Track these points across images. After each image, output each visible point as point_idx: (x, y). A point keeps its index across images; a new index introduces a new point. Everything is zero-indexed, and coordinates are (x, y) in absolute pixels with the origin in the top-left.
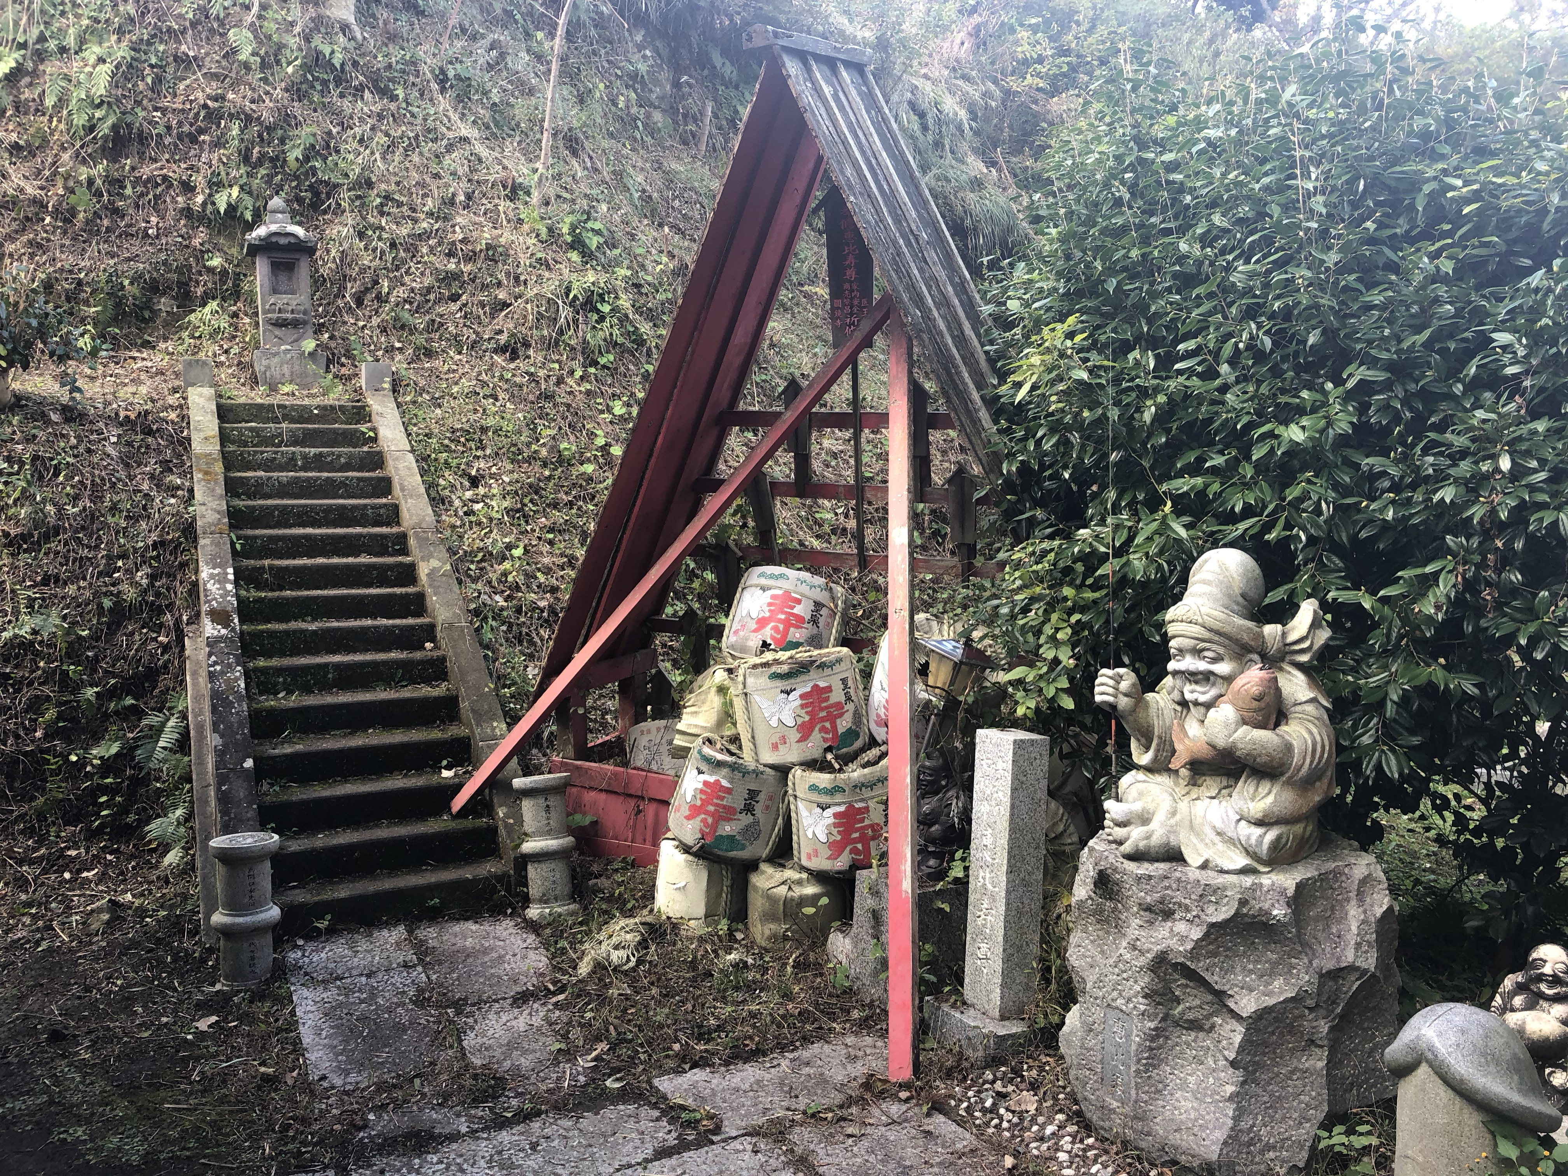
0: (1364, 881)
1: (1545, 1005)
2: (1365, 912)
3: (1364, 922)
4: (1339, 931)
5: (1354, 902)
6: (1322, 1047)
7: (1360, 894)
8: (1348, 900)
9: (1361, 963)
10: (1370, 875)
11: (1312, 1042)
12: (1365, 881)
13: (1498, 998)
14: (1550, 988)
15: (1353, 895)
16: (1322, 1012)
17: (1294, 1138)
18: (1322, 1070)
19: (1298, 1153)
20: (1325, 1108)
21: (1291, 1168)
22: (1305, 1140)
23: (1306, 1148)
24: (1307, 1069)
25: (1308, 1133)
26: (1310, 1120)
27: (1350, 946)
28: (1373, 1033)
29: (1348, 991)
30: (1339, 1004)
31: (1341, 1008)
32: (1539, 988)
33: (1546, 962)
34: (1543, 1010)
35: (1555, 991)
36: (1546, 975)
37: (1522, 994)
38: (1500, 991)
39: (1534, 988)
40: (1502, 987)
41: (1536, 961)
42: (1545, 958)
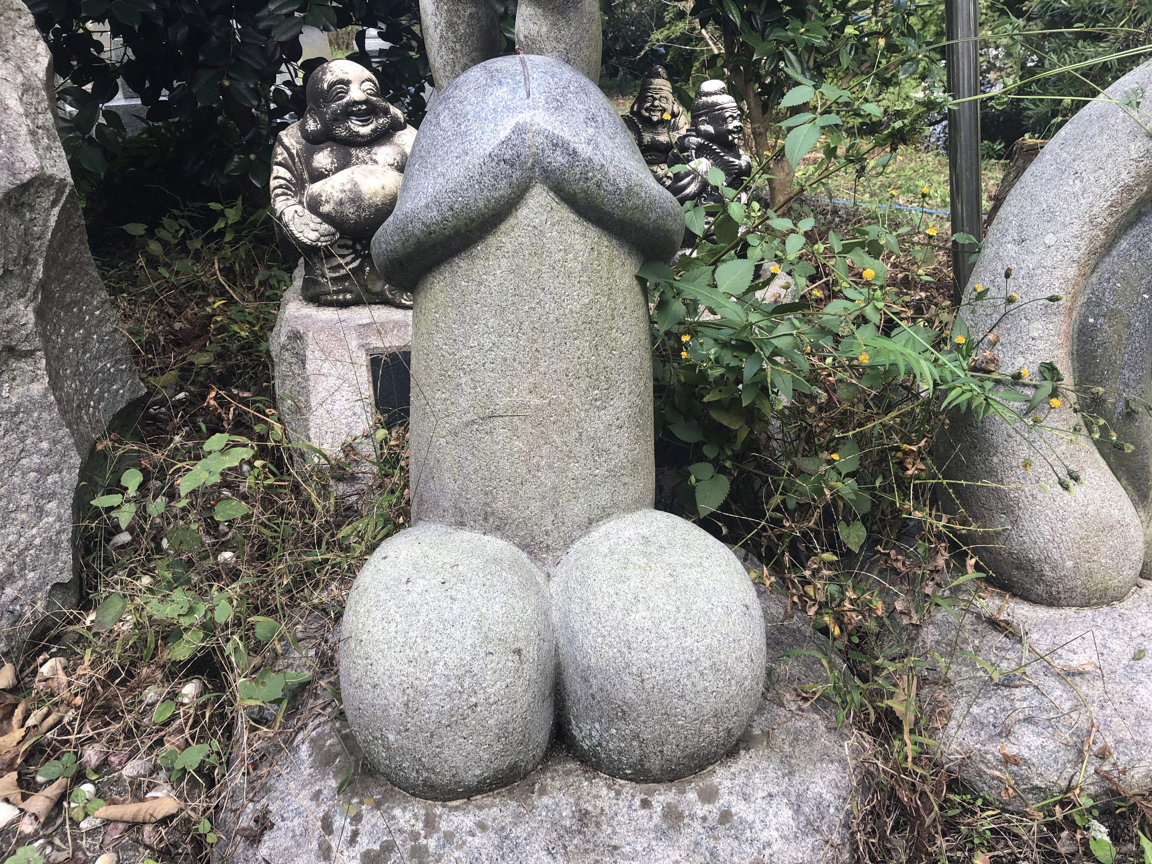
1: (361, 153)
9: (52, 172)
13: (278, 171)
14: (365, 122)
17: (37, 541)
18: (45, 396)
19: (53, 561)
20: (76, 460)
21: (50, 594)
22: (58, 533)
23: (65, 544)
24: (18, 406)
25: (59, 519)
26: (54, 494)
27: (22, 139)
28: (80, 310)
29: (43, 233)
30: (35, 263)
31: (40, 268)
32: (349, 129)
33: (347, 83)
34: (365, 162)
35: (372, 126)
36: (356, 103)
37: (321, 150)
38: (280, 158)
39: (341, 132)
40: (279, 150)
41: (332, 85)
42: (345, 77)
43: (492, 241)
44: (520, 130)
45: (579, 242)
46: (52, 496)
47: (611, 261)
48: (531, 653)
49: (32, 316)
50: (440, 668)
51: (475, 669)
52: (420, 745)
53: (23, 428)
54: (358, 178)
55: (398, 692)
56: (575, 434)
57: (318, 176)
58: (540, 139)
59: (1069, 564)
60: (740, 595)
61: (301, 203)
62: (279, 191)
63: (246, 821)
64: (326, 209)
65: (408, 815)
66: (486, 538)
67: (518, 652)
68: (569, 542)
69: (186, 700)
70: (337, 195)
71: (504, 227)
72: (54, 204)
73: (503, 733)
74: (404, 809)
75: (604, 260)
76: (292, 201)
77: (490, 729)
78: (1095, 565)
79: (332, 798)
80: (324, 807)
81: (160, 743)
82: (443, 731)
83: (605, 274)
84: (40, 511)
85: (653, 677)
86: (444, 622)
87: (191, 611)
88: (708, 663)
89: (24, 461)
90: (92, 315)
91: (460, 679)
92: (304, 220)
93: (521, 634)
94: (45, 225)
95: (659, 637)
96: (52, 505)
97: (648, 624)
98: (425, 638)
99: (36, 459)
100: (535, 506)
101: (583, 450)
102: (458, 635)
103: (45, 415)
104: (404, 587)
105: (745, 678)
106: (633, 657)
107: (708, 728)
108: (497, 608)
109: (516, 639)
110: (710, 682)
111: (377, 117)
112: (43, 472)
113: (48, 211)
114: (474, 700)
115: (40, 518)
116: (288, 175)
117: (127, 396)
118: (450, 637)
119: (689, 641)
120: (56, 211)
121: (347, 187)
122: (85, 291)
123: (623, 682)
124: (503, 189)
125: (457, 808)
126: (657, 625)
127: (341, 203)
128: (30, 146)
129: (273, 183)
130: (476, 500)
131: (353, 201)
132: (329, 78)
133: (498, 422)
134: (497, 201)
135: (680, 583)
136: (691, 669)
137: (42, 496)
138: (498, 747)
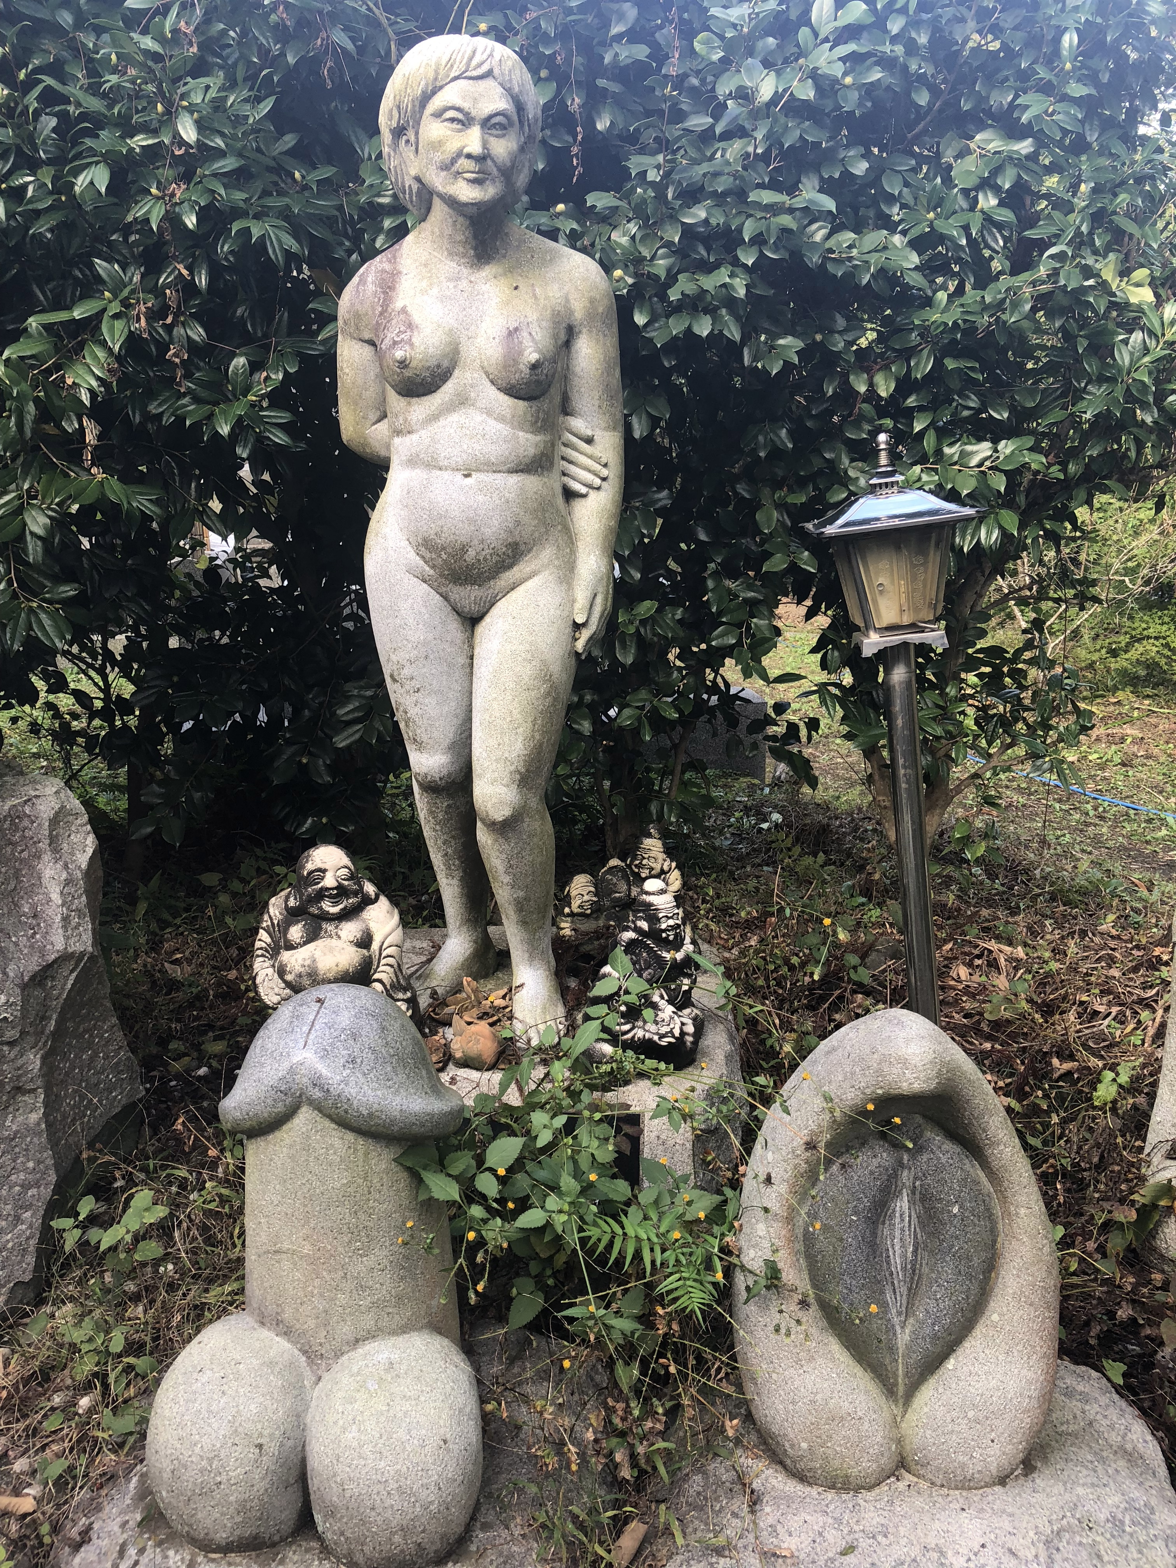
0: (55, 821)
1: (329, 927)
2: (66, 866)
3: (68, 882)
4: (34, 907)
5: (47, 857)
6: (33, 1091)
7: (53, 840)
8: (38, 856)
9: (76, 947)
10: (63, 807)
11: (19, 1090)
12: (59, 818)
13: (263, 935)
14: (335, 904)
15: (44, 845)
16: (31, 1039)
17: (10, 1245)
18: (38, 1124)
19: (20, 1262)
20: (53, 1177)
21: (12, 1290)
22: (28, 1239)
23: (31, 1249)
24: (16, 1133)
25: (31, 1226)
26: (31, 1205)
27: (55, 926)
28: (91, 1036)
29: (60, 994)
30: (50, 1018)
31: (53, 1022)
32: (321, 908)
33: (324, 871)
34: (331, 936)
35: (341, 906)
36: (328, 889)
37: (298, 922)
38: (264, 925)
39: (314, 910)
40: (266, 917)
41: (311, 873)
42: (323, 866)
43: (278, 1134)
44: (292, 1071)
45: (337, 1143)
46: (27, 1208)
47: (366, 1154)
48: (272, 1448)
49: (38, 1062)
50: (197, 1450)
51: (222, 1455)
52: (181, 1505)
53: (17, 1150)
54: (318, 954)
55: (168, 1461)
56: (341, 1273)
57: (290, 947)
58: (305, 1080)
59: (804, 1445)
60: (442, 1431)
61: (273, 966)
62: (259, 952)
63: (74, 1533)
64: (289, 977)
65: (178, 1557)
66: (278, 1339)
67: (260, 1446)
68: (338, 1354)
69: (81, 1411)
70: (298, 969)
71: (285, 1127)
72: (72, 971)
73: (243, 1507)
74: (177, 1552)
75: (360, 1154)
76: (267, 964)
77: (231, 1503)
78: (829, 1451)
79: (132, 1530)
80: (125, 1536)
81: (43, 1448)
82: (197, 1498)
83: (360, 1163)
84: (17, 1219)
85: (352, 1489)
86: (209, 1411)
87: (91, 1340)
88: (396, 1486)
89: (13, 1177)
90: (101, 1037)
91: (210, 1461)
92: (271, 984)
93: (266, 1433)
94: (63, 989)
95: (360, 1457)
96: (28, 1214)
97: (355, 1444)
98: (194, 1424)
99: (22, 1176)
100: (311, 1323)
101: (348, 1286)
102: (215, 1426)
103: (35, 1140)
104: (195, 1375)
105: (431, 1503)
106: (339, 1468)
107: (397, 1539)
108: (252, 1407)
109: (261, 1435)
110: (395, 1501)
111: (348, 898)
112: (25, 1186)
113: (67, 978)
114: (219, 1479)
115: (16, 1226)
116: (269, 940)
117: (124, 1102)
118: (209, 1425)
119: (383, 1464)
120: (74, 974)
121: (307, 963)
122: (97, 1019)
123: (330, 1487)
124: (280, 1108)
125: (213, 1560)
126: (361, 1447)
127: (300, 976)
128: (60, 931)
129: (258, 944)
130: (272, 1309)
131: (309, 975)
132: (310, 866)
133: (284, 1256)
134: (277, 1114)
135: (391, 1414)
136: (380, 1487)
137: (21, 1207)
138: (239, 1519)
